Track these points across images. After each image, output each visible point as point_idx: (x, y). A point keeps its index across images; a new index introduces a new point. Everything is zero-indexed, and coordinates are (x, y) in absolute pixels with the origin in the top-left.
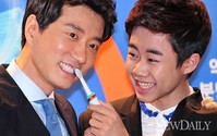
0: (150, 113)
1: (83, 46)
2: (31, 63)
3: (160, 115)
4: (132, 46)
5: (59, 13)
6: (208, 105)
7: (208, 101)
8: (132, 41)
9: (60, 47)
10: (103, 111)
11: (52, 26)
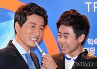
0: (68, 59)
1: (38, 29)
2: (20, 40)
3: (72, 60)
4: (59, 33)
5: (26, 19)
6: (90, 56)
7: (90, 54)
8: (60, 31)
9: (29, 31)
10: (46, 57)
11: (24, 24)
